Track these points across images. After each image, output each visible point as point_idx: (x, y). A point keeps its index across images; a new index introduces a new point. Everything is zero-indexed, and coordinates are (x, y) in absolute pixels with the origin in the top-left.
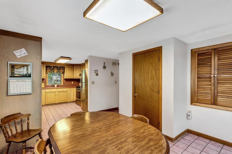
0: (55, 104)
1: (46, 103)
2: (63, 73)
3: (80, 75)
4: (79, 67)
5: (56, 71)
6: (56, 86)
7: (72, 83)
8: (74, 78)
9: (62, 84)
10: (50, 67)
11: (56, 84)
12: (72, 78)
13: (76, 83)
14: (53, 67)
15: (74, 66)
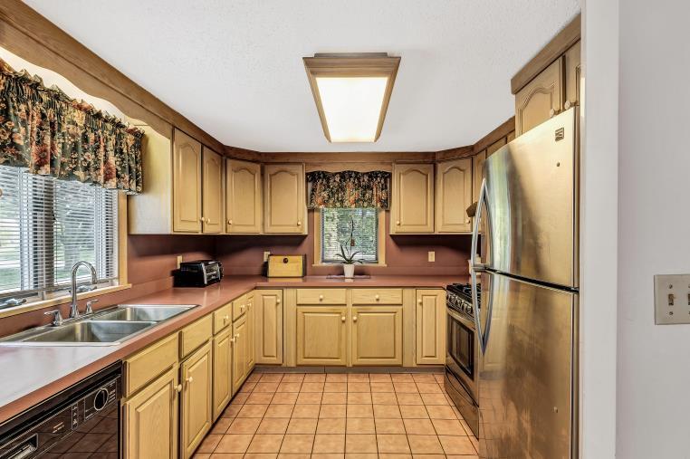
0: (342, 370)
1: (302, 361)
2: (386, 204)
3: (471, 212)
4: (466, 164)
5: (352, 198)
6: (349, 270)
7: (432, 256)
8: (441, 229)
9: (382, 262)
10: (326, 176)
11: (350, 261)
12: (427, 229)
13: (451, 257)
14: (337, 179)
15: (440, 166)
